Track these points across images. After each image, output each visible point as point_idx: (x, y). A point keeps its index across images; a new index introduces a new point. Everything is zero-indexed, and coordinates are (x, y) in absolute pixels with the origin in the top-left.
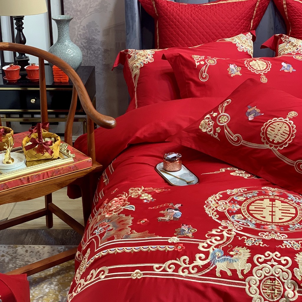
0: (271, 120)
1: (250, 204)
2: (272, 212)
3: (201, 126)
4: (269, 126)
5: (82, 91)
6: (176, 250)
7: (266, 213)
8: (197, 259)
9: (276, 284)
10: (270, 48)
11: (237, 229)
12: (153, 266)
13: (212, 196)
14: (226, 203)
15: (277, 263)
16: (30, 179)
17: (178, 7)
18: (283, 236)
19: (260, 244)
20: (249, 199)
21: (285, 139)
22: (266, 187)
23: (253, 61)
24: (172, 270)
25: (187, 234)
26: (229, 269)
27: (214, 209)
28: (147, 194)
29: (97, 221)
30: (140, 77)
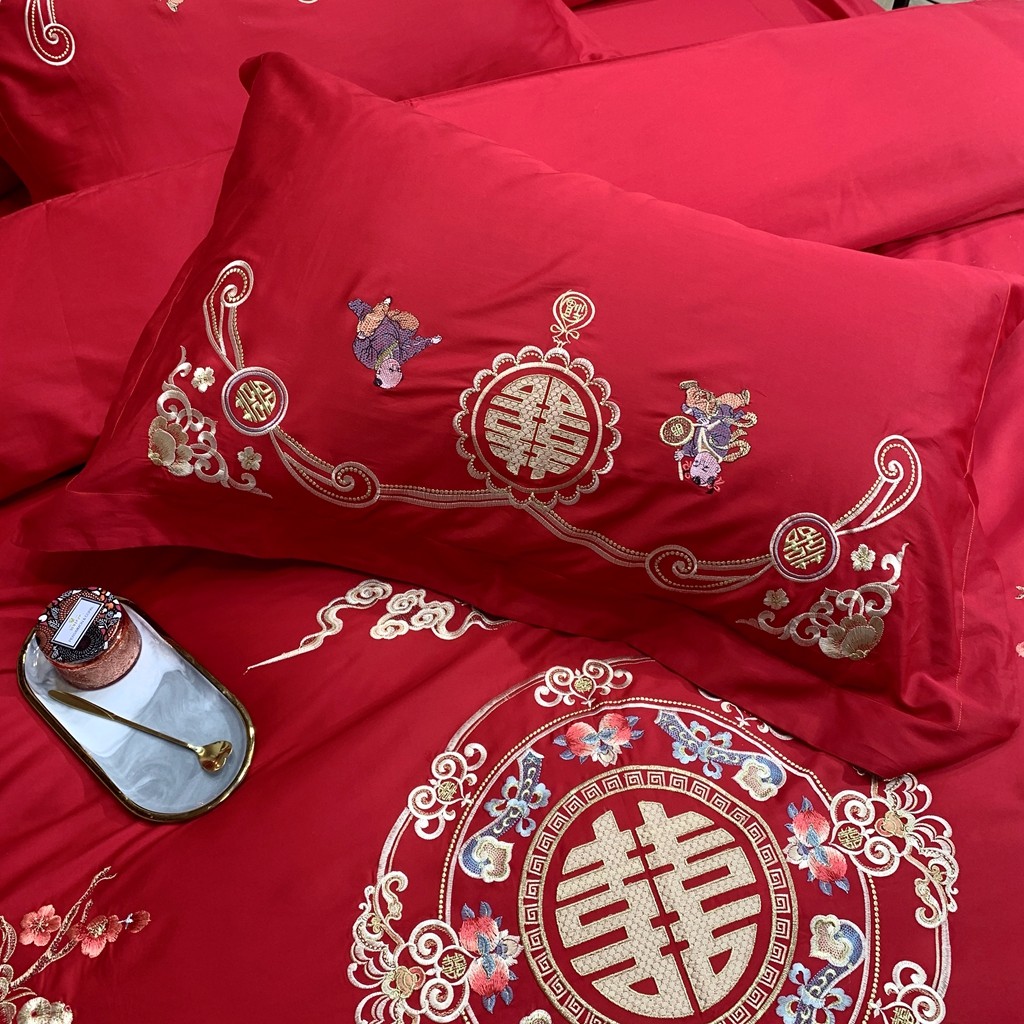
3: (155, 449)
13: (366, 909)
20: (526, 844)
22: (548, 683)
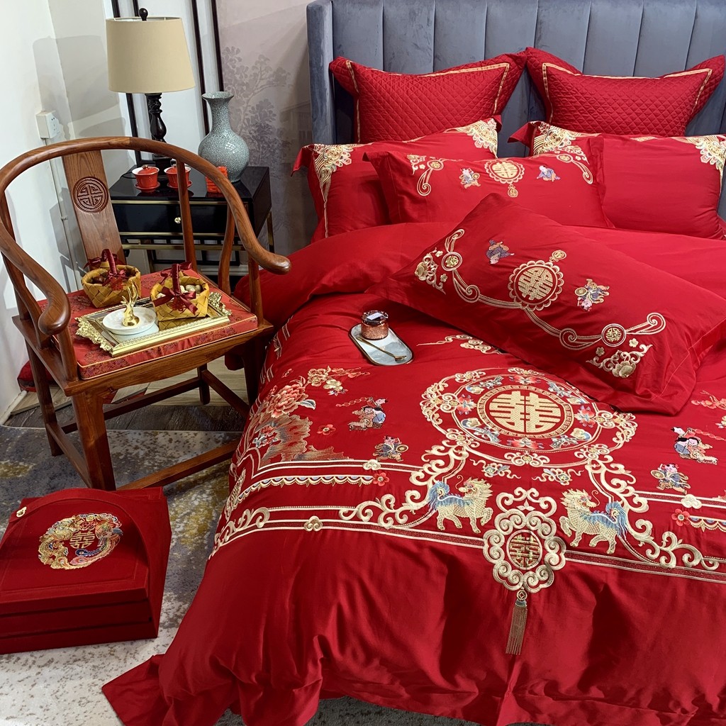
0: (525, 264)
1: (490, 401)
2: (525, 414)
3: (418, 271)
4: (522, 273)
5: (240, 215)
6: (375, 483)
7: (516, 416)
8: (408, 499)
9: (531, 542)
10: (522, 142)
11: (470, 446)
12: (339, 510)
13: (433, 386)
14: (454, 398)
15: (534, 509)
16: (162, 351)
17: (389, 80)
18: (542, 459)
19: (506, 473)
20: (489, 390)
21: (545, 295)
22: (514, 369)
23: (498, 164)
24: (368, 518)
25: (393, 456)
26: (458, 517)
27: (435, 408)
28: (334, 380)
29: (260, 422)
30: (331, 188)
